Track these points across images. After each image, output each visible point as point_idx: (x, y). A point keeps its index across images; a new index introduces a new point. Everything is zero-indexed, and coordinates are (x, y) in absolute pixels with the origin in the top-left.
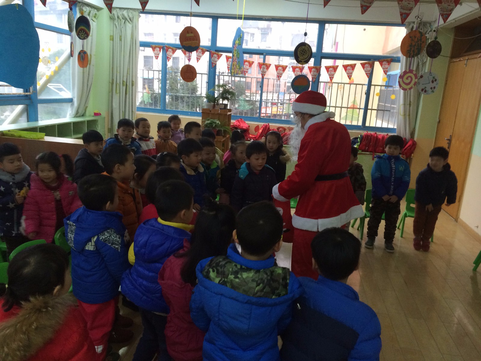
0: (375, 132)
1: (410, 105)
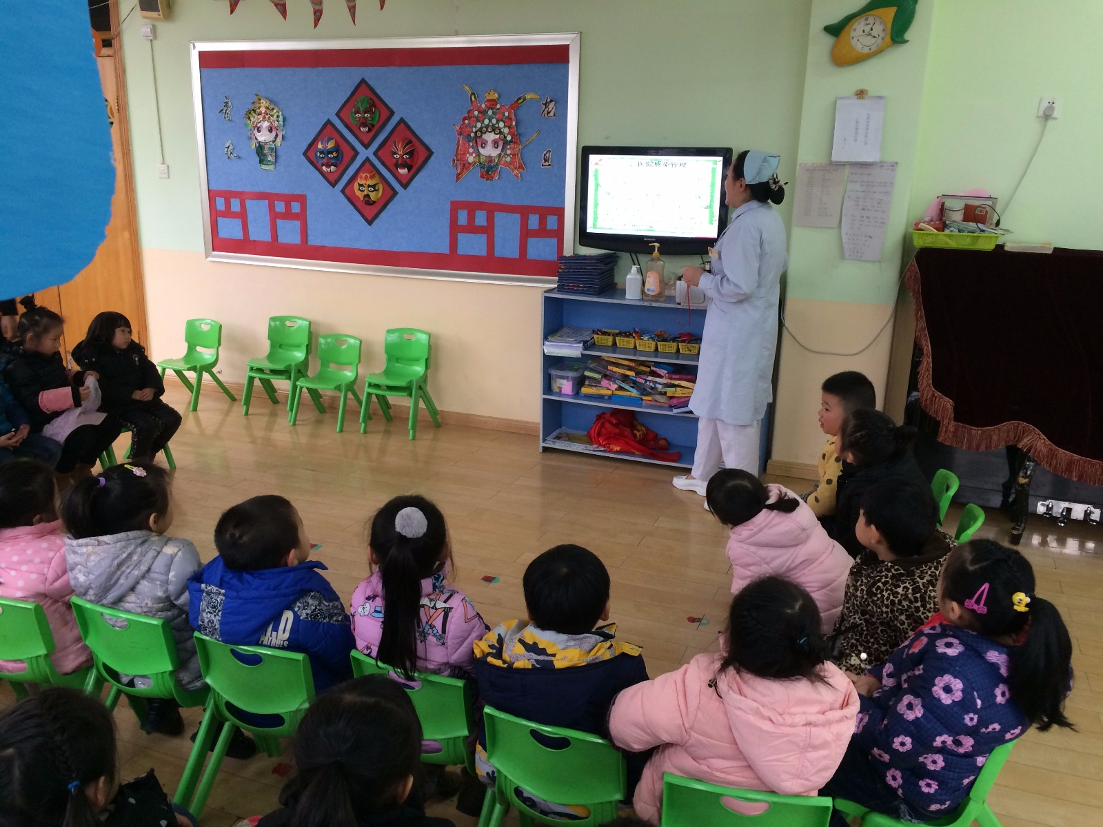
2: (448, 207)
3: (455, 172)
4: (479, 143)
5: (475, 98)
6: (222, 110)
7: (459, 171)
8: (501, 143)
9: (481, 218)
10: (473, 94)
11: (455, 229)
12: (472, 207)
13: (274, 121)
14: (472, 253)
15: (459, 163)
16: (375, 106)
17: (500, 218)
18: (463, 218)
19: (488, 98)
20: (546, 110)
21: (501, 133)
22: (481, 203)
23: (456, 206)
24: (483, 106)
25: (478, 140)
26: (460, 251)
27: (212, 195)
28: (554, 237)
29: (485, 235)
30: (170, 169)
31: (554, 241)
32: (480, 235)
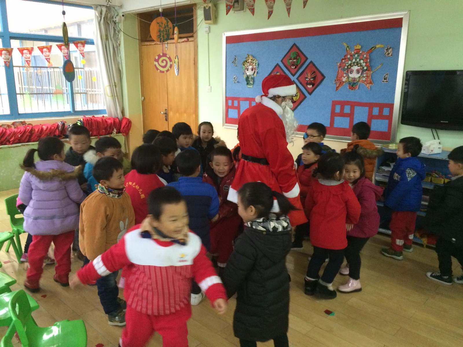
0: (93, 116)
1: (115, 85)
2: (330, 103)
3: (335, 86)
4: (349, 72)
5: (349, 48)
6: (233, 62)
7: (338, 85)
8: (361, 71)
9: (347, 109)
10: (348, 47)
11: (333, 114)
12: (343, 104)
13: (254, 65)
14: (341, 127)
15: (338, 81)
16: (299, 56)
17: (357, 109)
18: (338, 109)
19: (355, 48)
20: (387, 52)
21: (361, 66)
22: (348, 102)
23: (335, 103)
24: (353, 53)
25: (349, 70)
26: (335, 126)
27: (227, 99)
28: (387, 119)
29: (349, 118)
30: (212, 88)
31: (387, 121)
32: (346, 118)
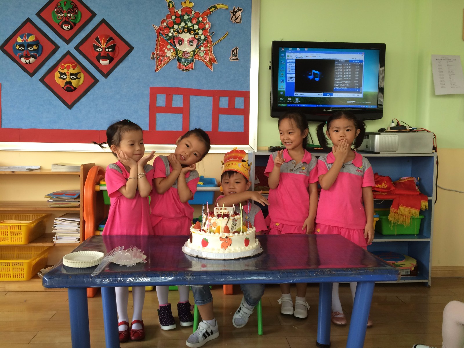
2: (147, 92)
9: (177, 101)
11: (154, 110)
12: (169, 92)
14: (170, 129)
16: (78, 8)
17: (194, 100)
18: (161, 100)
20: (234, 17)
22: (178, 89)
23: (154, 92)
26: (159, 128)
28: (240, 114)
29: (182, 115)
31: (242, 117)
32: (176, 114)
